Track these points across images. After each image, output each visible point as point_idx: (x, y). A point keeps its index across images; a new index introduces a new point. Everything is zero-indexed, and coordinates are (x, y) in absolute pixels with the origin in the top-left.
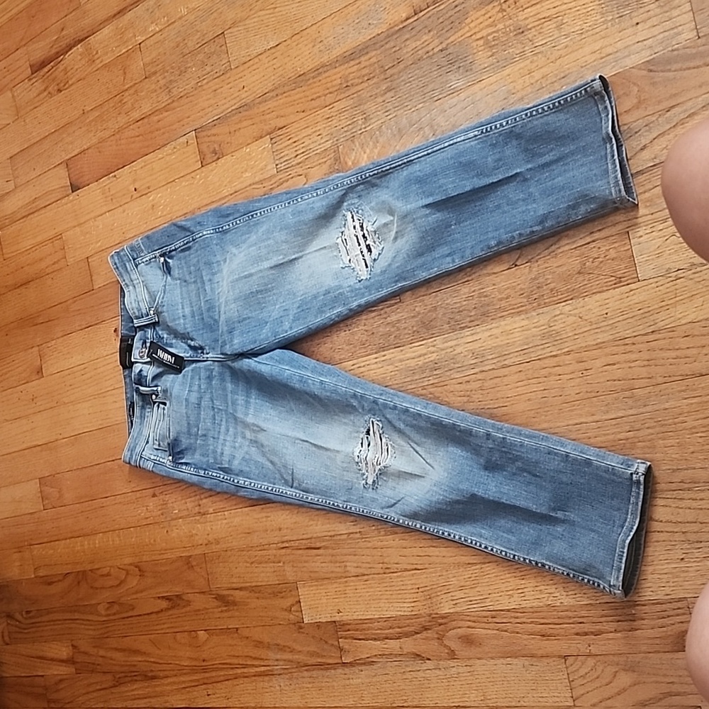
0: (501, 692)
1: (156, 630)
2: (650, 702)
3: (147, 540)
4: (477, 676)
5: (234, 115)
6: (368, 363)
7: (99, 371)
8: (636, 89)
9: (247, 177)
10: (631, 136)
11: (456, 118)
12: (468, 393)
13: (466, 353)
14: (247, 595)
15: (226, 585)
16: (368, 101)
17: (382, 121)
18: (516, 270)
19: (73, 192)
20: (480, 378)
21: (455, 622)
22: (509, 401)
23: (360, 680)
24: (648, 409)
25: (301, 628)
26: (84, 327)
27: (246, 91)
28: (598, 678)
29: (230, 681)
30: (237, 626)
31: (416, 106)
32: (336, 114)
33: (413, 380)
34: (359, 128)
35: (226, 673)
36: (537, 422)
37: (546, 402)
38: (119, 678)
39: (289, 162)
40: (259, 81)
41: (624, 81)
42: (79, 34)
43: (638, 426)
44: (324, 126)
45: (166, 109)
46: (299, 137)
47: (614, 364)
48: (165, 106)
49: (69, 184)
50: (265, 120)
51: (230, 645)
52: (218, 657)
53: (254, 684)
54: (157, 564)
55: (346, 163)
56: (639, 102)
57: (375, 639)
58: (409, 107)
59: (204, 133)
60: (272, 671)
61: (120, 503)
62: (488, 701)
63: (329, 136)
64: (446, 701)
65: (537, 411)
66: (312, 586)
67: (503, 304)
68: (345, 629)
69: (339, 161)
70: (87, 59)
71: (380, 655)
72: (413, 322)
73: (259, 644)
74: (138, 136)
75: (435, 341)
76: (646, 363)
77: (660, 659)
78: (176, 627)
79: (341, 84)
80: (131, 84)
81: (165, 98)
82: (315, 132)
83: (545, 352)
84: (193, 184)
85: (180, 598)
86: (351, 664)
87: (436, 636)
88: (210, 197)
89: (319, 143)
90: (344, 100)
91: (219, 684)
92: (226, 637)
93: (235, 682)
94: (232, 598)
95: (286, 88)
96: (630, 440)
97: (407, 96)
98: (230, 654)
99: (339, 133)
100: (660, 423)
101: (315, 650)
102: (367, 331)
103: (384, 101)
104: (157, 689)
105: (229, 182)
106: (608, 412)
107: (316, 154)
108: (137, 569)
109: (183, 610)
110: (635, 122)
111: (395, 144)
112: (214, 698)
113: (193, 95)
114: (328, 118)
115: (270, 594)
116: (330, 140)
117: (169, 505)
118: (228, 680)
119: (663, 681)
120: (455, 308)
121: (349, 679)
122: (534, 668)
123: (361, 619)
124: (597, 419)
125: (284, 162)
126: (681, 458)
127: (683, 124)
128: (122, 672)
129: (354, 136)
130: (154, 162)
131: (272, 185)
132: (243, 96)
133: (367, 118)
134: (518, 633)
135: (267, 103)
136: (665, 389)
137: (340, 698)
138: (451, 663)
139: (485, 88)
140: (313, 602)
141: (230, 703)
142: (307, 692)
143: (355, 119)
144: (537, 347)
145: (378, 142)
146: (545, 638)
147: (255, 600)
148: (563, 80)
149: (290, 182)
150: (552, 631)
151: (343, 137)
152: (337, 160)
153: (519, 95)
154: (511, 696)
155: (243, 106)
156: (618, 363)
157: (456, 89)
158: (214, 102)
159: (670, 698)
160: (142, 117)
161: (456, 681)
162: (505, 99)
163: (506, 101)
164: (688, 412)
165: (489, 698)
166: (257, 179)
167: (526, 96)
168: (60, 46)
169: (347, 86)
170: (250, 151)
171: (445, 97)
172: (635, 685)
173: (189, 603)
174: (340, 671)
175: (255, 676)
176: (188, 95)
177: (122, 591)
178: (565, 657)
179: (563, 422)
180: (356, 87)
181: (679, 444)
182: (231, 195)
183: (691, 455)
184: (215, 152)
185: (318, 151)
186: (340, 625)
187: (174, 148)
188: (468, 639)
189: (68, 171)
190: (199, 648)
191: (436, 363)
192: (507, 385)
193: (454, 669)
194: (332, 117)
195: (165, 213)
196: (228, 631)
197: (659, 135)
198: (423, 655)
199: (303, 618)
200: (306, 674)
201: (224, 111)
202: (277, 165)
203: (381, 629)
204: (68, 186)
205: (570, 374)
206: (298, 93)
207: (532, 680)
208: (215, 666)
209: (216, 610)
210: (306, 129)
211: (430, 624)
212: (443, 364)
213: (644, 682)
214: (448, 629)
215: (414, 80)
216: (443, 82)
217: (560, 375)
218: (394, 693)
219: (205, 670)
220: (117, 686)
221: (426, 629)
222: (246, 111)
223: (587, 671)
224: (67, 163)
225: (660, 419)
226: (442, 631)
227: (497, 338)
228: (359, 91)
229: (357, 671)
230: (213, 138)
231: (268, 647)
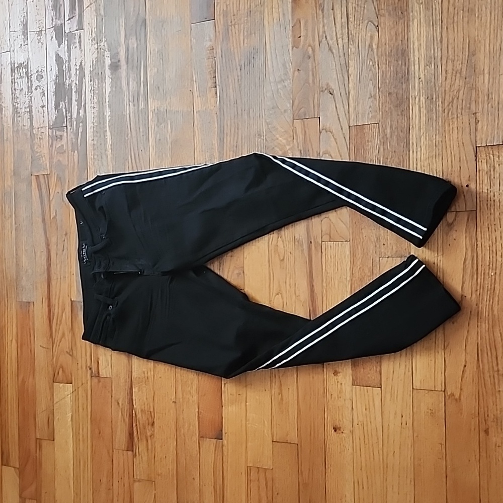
6: (415, 160)
7: (364, 464)
12: (454, 72)
13: (426, 71)
18: (380, 26)
19: (222, 439)
20: (445, 61)
26: (324, 469)
33: (436, 120)
42: (127, 387)
49: (216, 440)
67: (400, 38)
70: (144, 385)
72: (394, 114)
75: (412, 96)
83: (438, 9)
102: (392, 157)
117: (499, 416)
120: (394, 76)
144: (434, 14)
168: (127, 410)
189: (206, 438)
191: (428, 98)
192: (454, 40)
204: (217, 441)
212: (429, 91)
224: (201, 437)
227: (421, 45)
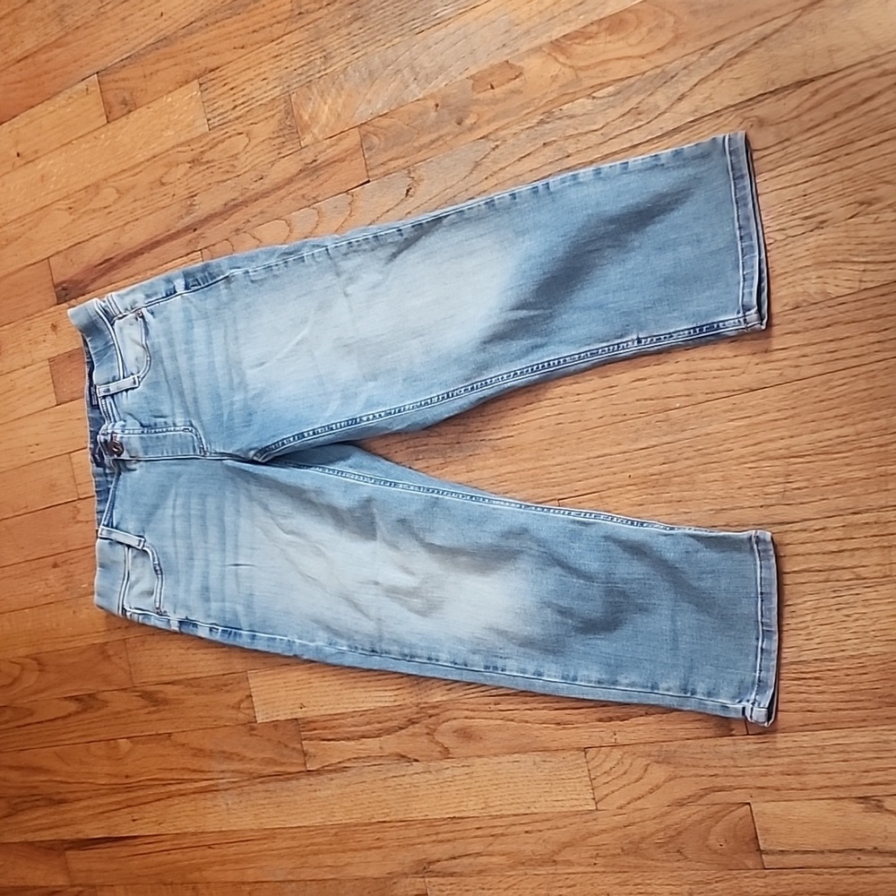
0: (506, 797)
1: (64, 740)
2: (689, 800)
3: (47, 624)
4: (477, 779)
5: (150, 52)
8: (671, 19)
9: (169, 136)
10: (665, 83)
11: (443, 58)
14: (183, 691)
15: (154, 679)
16: (329, 33)
17: (348, 60)
21: (450, 712)
22: (515, 430)
23: (329, 792)
24: (687, 434)
25: (253, 729)
27: (165, 20)
28: (625, 773)
29: (162, 802)
30: (170, 731)
31: (391, 41)
32: (285, 50)
34: (317, 70)
35: (157, 791)
36: (549, 455)
37: (562, 429)
38: (15, 804)
39: (225, 115)
40: (183, 6)
41: (656, 9)
43: (673, 456)
44: (271, 66)
45: (57, 44)
46: (238, 82)
47: (645, 379)
48: (56, 41)
50: (192, 60)
51: (163, 756)
52: (145, 772)
53: (193, 803)
54: (61, 655)
55: (301, 118)
56: (677, 37)
57: (348, 739)
58: (382, 42)
59: (111, 77)
60: (217, 786)
61: (10, 577)
62: (491, 810)
63: (278, 81)
64: (438, 812)
65: (550, 441)
66: (267, 675)
68: (309, 728)
69: (291, 114)
71: (355, 758)
73: (199, 752)
74: (19, 82)
76: (684, 376)
77: (701, 746)
78: (90, 735)
79: (292, 10)
80: (8, 10)
81: (55, 30)
82: (259, 75)
84: (96, 146)
85: (94, 698)
86: (318, 772)
87: (426, 731)
88: (120, 163)
89: (264, 90)
90: (297, 32)
91: (147, 806)
92: (154, 745)
93: (168, 802)
94: (161, 695)
95: (219, 16)
96: (664, 476)
97: (379, 27)
98: (162, 767)
99: (291, 77)
100: (700, 452)
101: (271, 756)
103: (349, 34)
104: (65, 816)
105: (145, 143)
106: (637, 440)
107: (261, 105)
108: (35, 662)
109: (98, 714)
110: (670, 63)
111: (366, 91)
112: (143, 824)
113: (93, 26)
114: (276, 56)
115: (212, 688)
116: (279, 86)
118: (159, 800)
119: (704, 773)
121: (315, 791)
122: (548, 765)
123: (330, 715)
124: (624, 450)
125: (219, 115)
126: (726, 495)
127: (730, 65)
128: (19, 797)
129: (310, 81)
130: (42, 117)
131: (202, 147)
132: (161, 27)
133: (328, 57)
134: (527, 722)
135: (193, 36)
136: (706, 410)
137: (304, 815)
138: (446, 763)
139: (480, 16)
140: (268, 696)
141: (163, 830)
142: (263, 811)
143: (312, 58)
145: (342, 89)
146: (560, 727)
147: (192, 696)
148: (581, 6)
149: (227, 142)
150: (568, 718)
151: (297, 82)
152: (289, 113)
153: (524, 27)
154: (519, 801)
155: (162, 40)
156: (650, 377)
157: (442, 19)
158: (122, 34)
159: (712, 794)
160: (25, 55)
161: (449, 786)
162: (506, 32)
163: (507, 34)
164: (736, 437)
165: (491, 805)
166: (182, 139)
167: (533, 27)
169: (300, 13)
170: (172, 102)
171: (429, 28)
172: (671, 780)
173: (105, 703)
174: (303, 781)
175: (194, 793)
176: (87, 25)
177: (15, 692)
178: (585, 750)
179: (582, 454)
180: (312, 15)
181: (725, 479)
182: (148, 160)
183: (739, 491)
184: (125, 103)
185: (263, 102)
186: (303, 723)
187: (70, 97)
188: (465, 732)
190: (120, 761)
193: (447, 771)
194: (280, 55)
195: (59, 186)
196: (160, 737)
197: (702, 79)
198: (409, 756)
199: (255, 717)
200: (260, 787)
201: (136, 46)
202: (208, 120)
203: (356, 726)
205: (591, 393)
206: (235, 22)
207: (545, 780)
208: (142, 783)
209: (142, 711)
210: (247, 71)
211: (419, 715)
213: (682, 777)
214: (441, 721)
215: (388, 6)
216: (426, 9)
217: (578, 394)
218: (373, 805)
219: (128, 788)
220: (13, 815)
221: (413, 723)
222: (166, 46)
223: (611, 765)
225: (700, 447)
226: (432, 724)
228: (317, 20)
229: (326, 781)
230: (122, 84)
231: (211, 755)
